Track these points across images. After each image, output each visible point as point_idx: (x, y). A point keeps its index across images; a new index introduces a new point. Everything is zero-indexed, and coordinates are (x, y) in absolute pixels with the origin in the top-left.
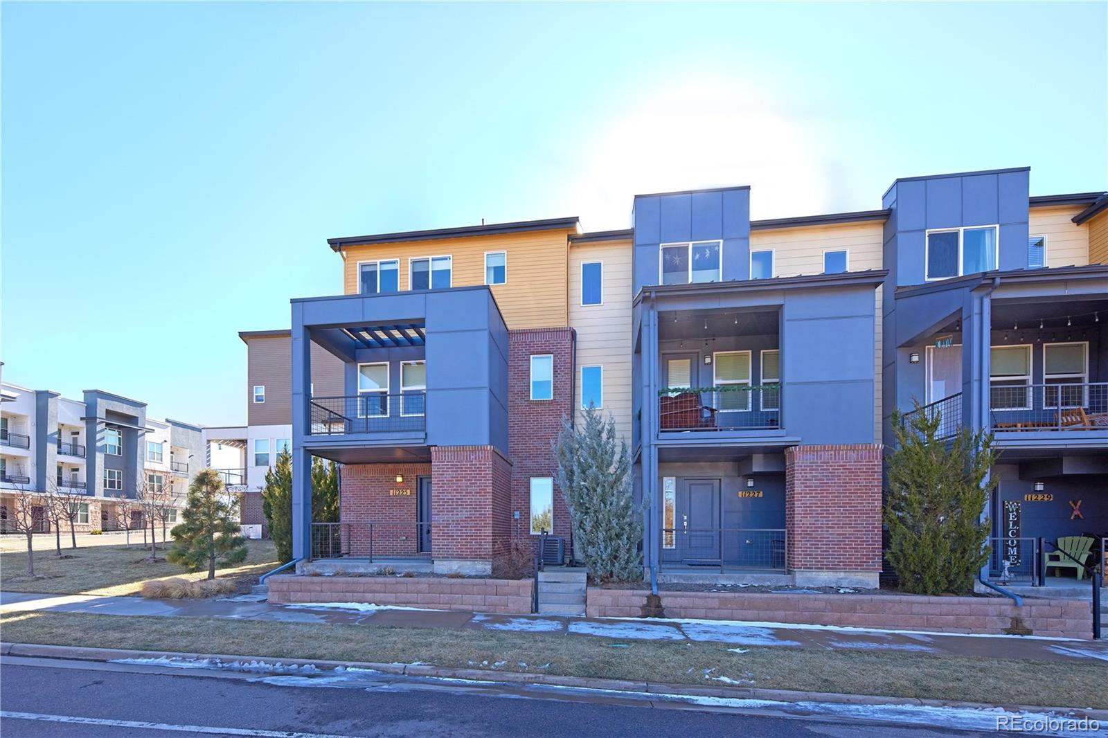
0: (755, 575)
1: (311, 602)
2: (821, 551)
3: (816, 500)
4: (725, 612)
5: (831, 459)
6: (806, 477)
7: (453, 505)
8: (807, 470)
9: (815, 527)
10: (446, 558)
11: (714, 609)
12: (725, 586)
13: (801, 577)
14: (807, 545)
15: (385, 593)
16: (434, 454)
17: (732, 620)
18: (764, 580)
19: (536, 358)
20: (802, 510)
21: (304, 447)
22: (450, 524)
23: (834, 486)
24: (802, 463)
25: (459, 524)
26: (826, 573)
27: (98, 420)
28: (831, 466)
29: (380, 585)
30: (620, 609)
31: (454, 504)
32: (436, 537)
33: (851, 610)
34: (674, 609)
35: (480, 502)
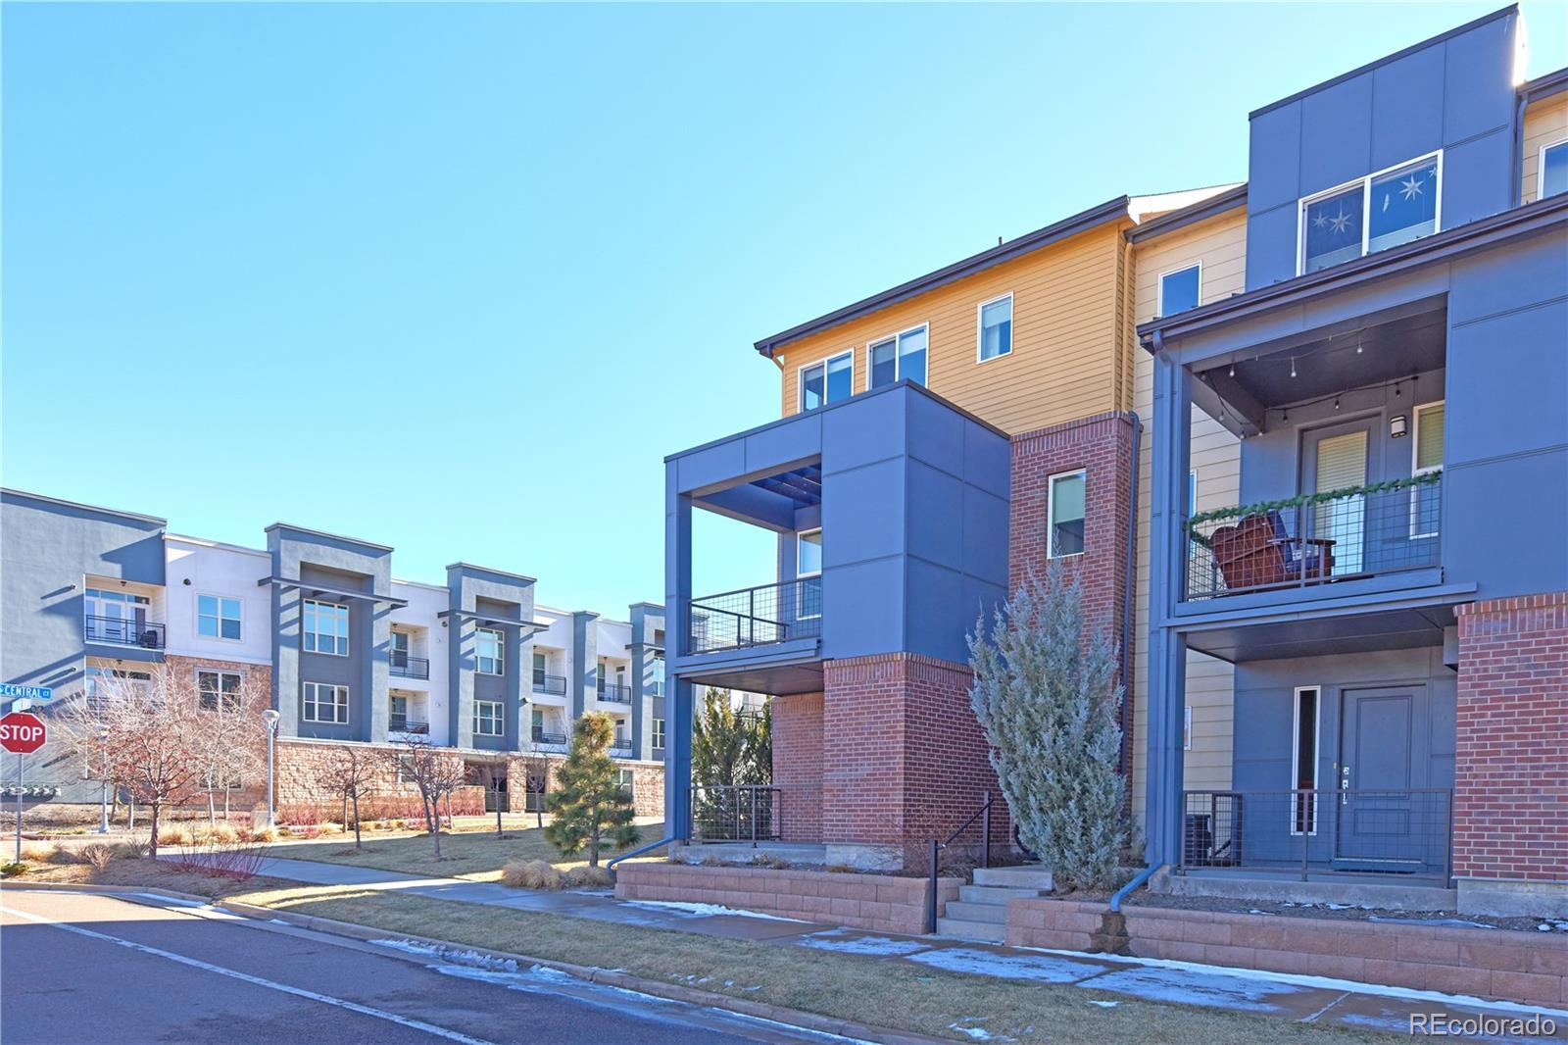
0: (1369, 886)
1: (658, 900)
2: (1517, 837)
3: (1510, 722)
4: (1240, 952)
5: (1549, 625)
6: (1486, 670)
7: (851, 755)
8: (1487, 655)
9: (1504, 784)
10: (840, 842)
11: (1222, 944)
12: (1298, 905)
13: (1468, 894)
14: (1483, 822)
15: (739, 891)
16: (827, 672)
17: (1255, 968)
18: (1389, 897)
19: (1063, 479)
20: (1475, 746)
21: (677, 675)
22: (846, 786)
23: (1556, 688)
24: (1477, 640)
25: (859, 785)
26: (1531, 887)
27: (646, 648)
28: (1549, 642)
29: (733, 879)
30: (1056, 935)
31: (853, 752)
32: (829, 808)
33: (1519, 966)
34: (1148, 941)
35: (887, 748)
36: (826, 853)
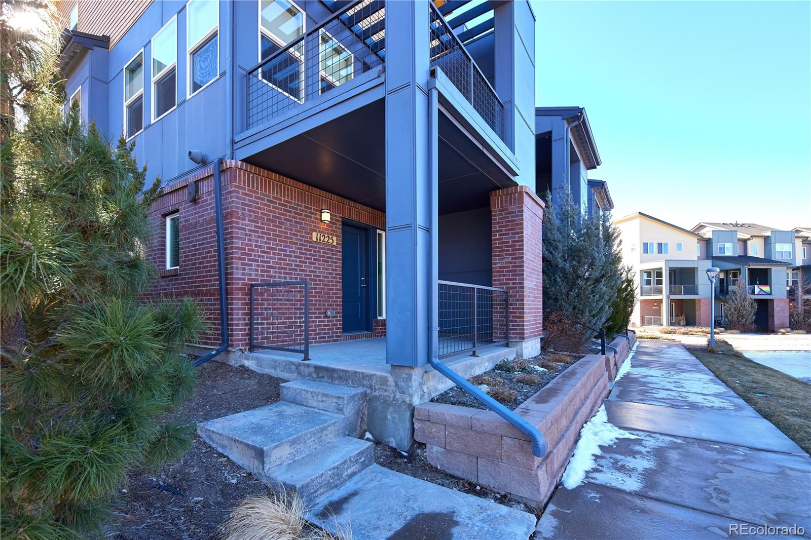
7: (531, 269)
10: (528, 338)
22: (530, 292)
25: (533, 293)
35: (539, 268)
36: (522, 350)
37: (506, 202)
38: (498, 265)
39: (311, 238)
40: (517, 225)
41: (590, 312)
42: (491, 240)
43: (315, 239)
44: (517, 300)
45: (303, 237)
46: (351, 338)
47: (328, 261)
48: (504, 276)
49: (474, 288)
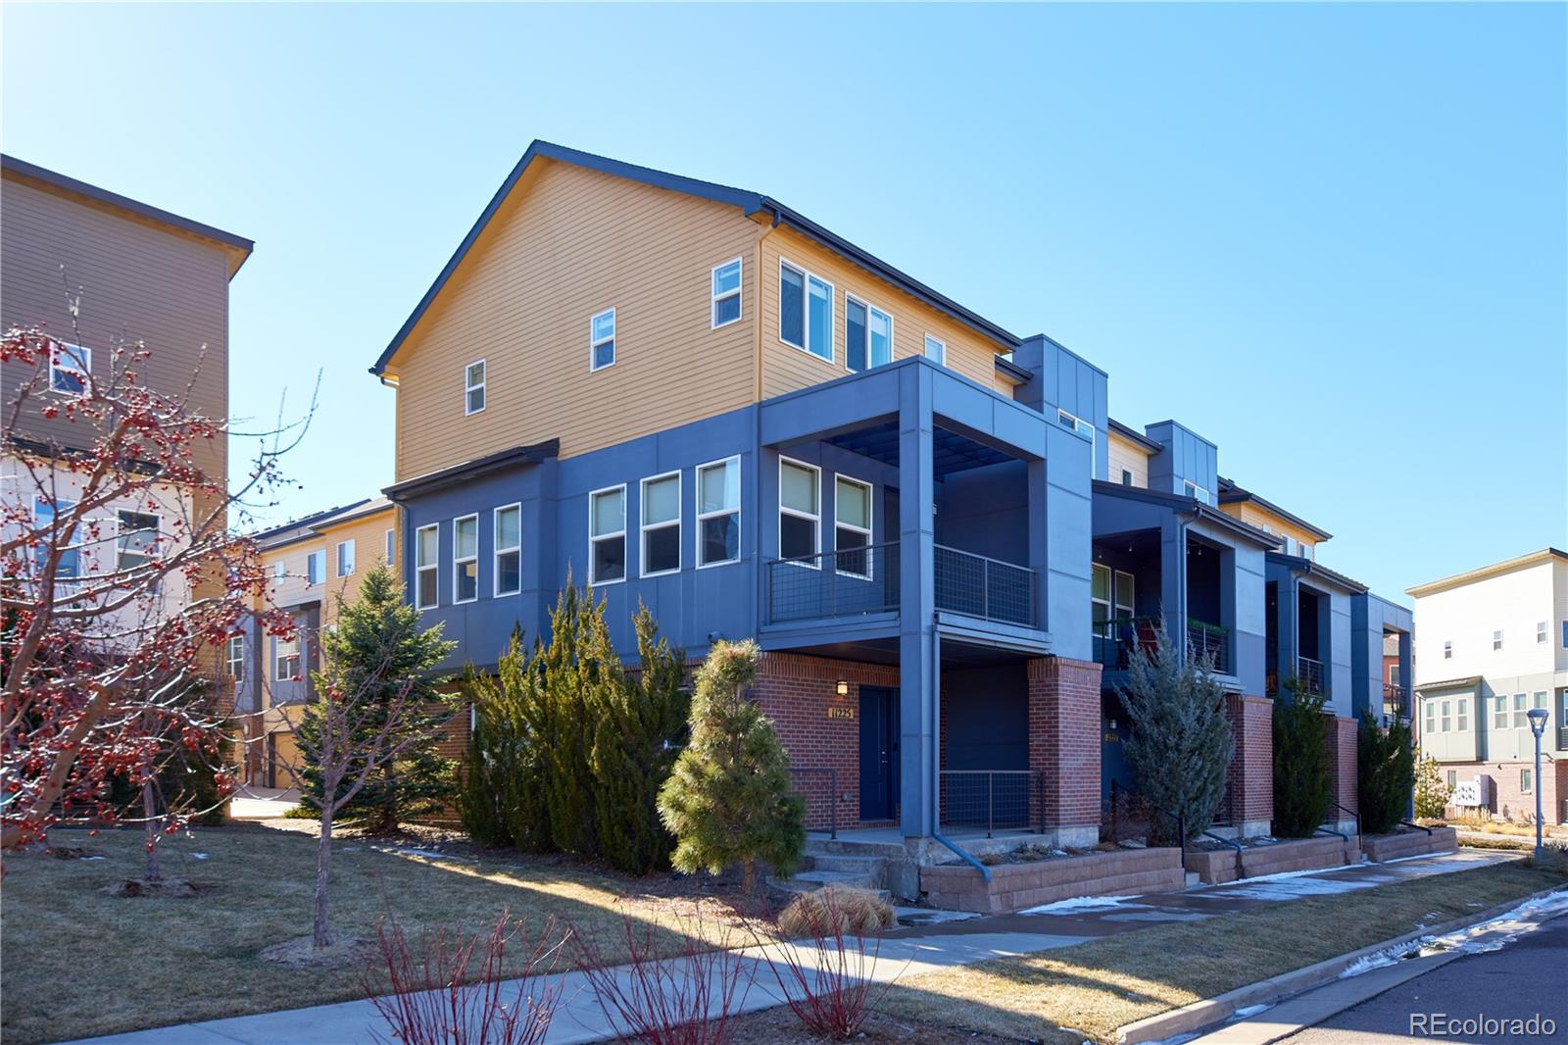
2: (1253, 802)
7: (1074, 746)
8: (1248, 720)
10: (1069, 824)
16: (1059, 668)
22: (1072, 773)
25: (1078, 773)
26: (1255, 823)
30: (1227, 873)
31: (1075, 743)
34: (1249, 868)
35: (1093, 742)
36: (1058, 836)
37: (1042, 673)
38: (1035, 743)
39: (827, 715)
40: (1053, 699)
41: (1186, 793)
42: (1028, 714)
43: (831, 716)
44: (1053, 782)
45: (820, 714)
46: (870, 826)
47: (844, 738)
48: (1041, 755)
49: (988, 774)
